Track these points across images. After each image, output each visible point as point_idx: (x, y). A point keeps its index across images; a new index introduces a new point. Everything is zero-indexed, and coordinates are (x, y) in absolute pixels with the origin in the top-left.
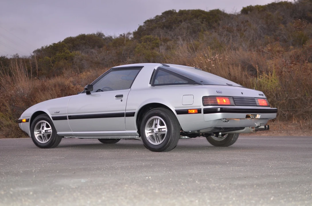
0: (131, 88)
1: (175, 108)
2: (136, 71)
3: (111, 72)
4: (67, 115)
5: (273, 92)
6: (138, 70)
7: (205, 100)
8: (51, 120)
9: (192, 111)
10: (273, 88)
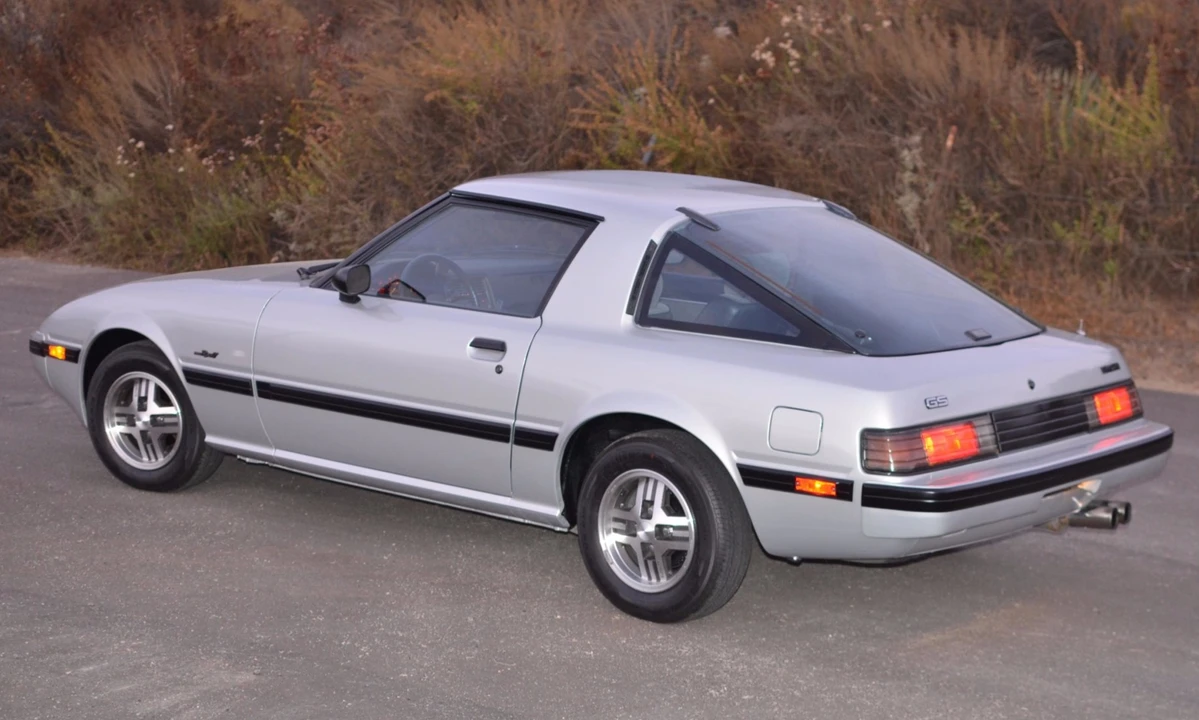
0: (544, 315)
1: (735, 457)
2: (571, 232)
3: (455, 208)
4: (254, 377)
5: (1139, 170)
6: (578, 232)
7: (872, 446)
8: (180, 382)
9: (812, 486)
10: (1142, 153)
